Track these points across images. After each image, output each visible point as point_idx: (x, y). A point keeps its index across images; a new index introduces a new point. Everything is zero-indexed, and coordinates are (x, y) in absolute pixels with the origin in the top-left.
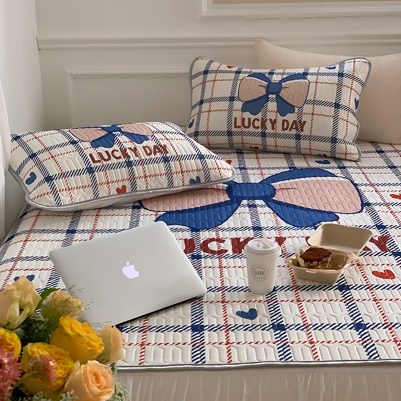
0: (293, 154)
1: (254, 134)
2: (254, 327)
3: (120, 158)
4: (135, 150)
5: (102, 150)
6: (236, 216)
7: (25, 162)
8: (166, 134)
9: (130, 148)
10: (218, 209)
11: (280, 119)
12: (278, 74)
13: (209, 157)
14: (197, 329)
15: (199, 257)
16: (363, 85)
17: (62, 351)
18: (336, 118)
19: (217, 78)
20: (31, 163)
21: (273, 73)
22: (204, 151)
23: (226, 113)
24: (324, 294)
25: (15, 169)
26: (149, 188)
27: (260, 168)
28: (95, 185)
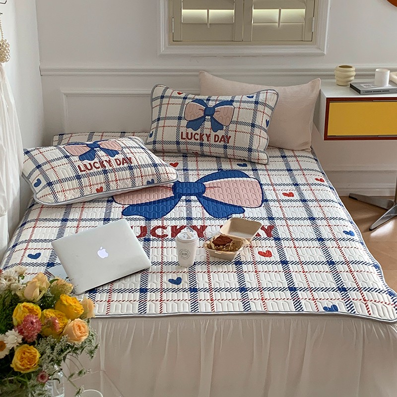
0: (222, 158)
1: (195, 144)
2: (178, 290)
3: (99, 168)
4: (109, 162)
5: (86, 162)
6: (176, 208)
7: (33, 171)
8: (131, 149)
9: (106, 161)
10: (165, 203)
11: (213, 134)
12: (213, 100)
13: (160, 165)
14: (143, 291)
15: (149, 240)
16: (272, 109)
17: (62, 313)
18: (252, 134)
19: (170, 102)
20: (37, 172)
21: (209, 100)
22: (157, 160)
23: (176, 128)
24: (225, 267)
25: (27, 176)
26: (119, 188)
27: (197, 170)
28: (81, 187)
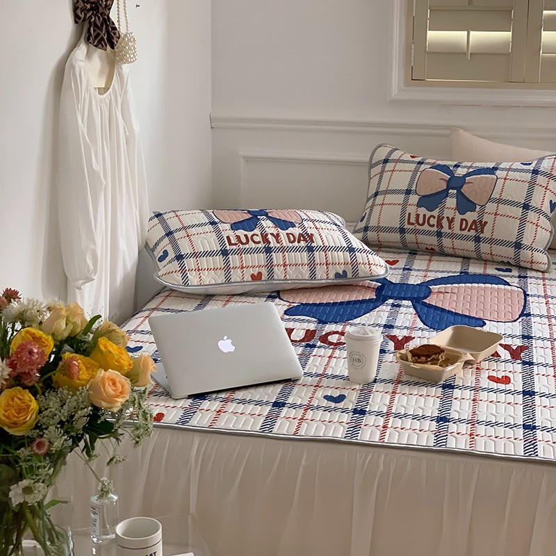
0: (473, 258)
1: (428, 233)
3: (259, 242)
4: (277, 237)
5: (241, 233)
6: (374, 313)
7: (161, 239)
8: (316, 223)
9: (272, 234)
10: (358, 306)
11: (458, 217)
12: (465, 167)
13: (360, 251)
14: (279, 405)
15: (313, 346)
18: (523, 220)
19: (396, 169)
20: (166, 240)
21: (459, 166)
22: (356, 243)
23: (400, 207)
24: (424, 390)
25: (151, 247)
26: (288, 277)
27: (426, 271)
28: (227, 268)
